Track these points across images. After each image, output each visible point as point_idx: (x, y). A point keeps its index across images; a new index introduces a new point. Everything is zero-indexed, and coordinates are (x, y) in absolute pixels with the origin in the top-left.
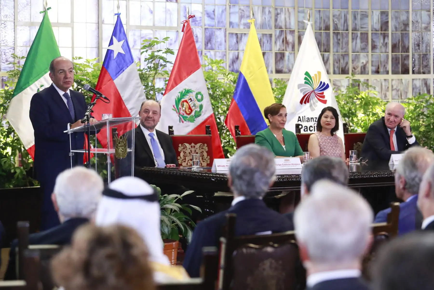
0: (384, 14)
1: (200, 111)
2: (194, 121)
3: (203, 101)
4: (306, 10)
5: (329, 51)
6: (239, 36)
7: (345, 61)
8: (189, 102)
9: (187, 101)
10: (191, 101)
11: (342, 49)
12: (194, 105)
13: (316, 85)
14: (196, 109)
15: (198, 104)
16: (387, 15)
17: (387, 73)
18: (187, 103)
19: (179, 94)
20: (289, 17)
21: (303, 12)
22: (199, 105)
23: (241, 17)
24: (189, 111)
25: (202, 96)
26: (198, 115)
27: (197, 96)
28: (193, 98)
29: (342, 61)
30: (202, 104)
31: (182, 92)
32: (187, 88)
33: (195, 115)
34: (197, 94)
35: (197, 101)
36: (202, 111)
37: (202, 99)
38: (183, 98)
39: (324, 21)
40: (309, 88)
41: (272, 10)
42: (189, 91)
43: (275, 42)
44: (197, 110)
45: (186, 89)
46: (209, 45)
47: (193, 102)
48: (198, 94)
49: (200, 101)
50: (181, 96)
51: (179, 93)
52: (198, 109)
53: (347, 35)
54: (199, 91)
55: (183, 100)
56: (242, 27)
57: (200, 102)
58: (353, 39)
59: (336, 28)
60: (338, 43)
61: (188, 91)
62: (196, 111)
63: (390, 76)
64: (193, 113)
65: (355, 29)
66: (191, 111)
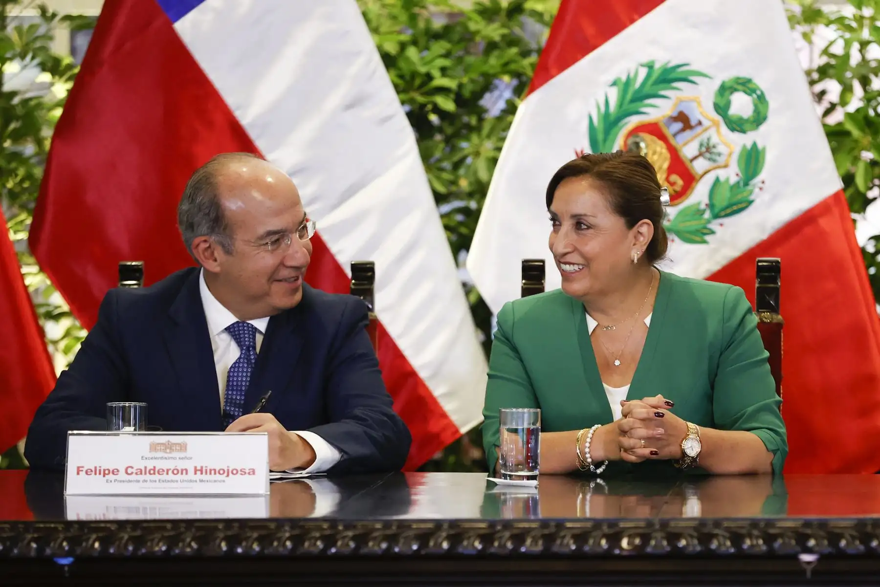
1: (746, 184)
2: (707, 238)
3: (763, 128)
8: (675, 135)
9: (662, 125)
10: (683, 130)
12: (707, 150)
14: (722, 174)
15: (731, 142)
18: (662, 137)
19: (614, 95)
22: (737, 150)
24: (672, 184)
25: (761, 99)
26: (730, 205)
27: (728, 104)
28: (702, 110)
30: (760, 146)
31: (628, 83)
32: (662, 58)
33: (711, 206)
34: (725, 90)
35: (724, 129)
36: (757, 180)
37: (759, 119)
38: (638, 113)
42: (673, 76)
44: (722, 179)
45: (657, 66)
47: (699, 130)
48: (733, 90)
49: (746, 126)
50: (621, 104)
51: (614, 84)
52: (731, 174)
54: (744, 73)
55: (633, 121)
57: (743, 131)
61: (667, 77)
62: (717, 180)
64: (700, 194)
66: (690, 180)
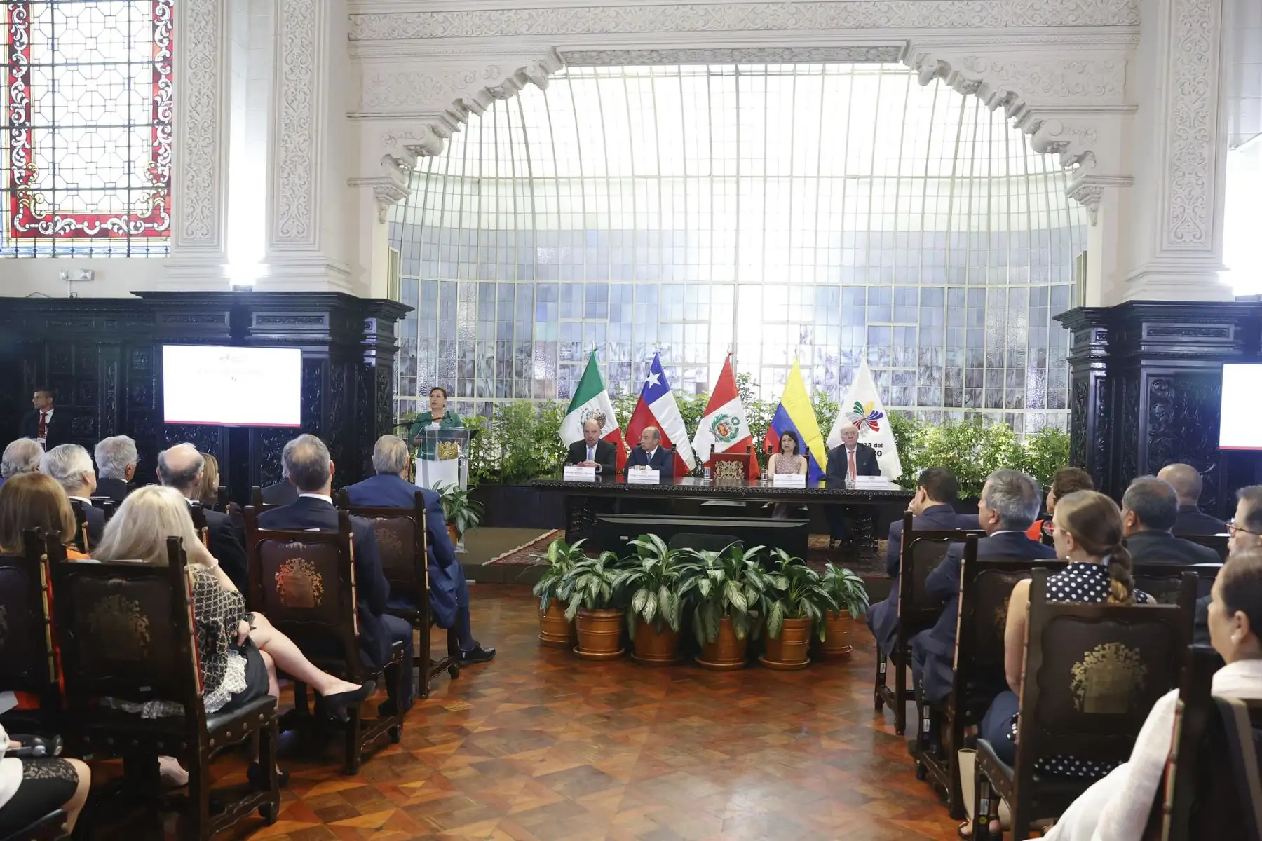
0: (1042, 351)
1: (736, 434)
2: (730, 442)
4: (956, 349)
5: (982, 387)
6: (878, 373)
7: (1000, 396)
9: (724, 424)
10: (727, 425)
11: (996, 384)
12: (730, 428)
13: (867, 414)
14: (732, 432)
15: (734, 427)
16: (1045, 353)
17: (1043, 407)
18: (724, 426)
19: (717, 418)
20: (937, 356)
21: (953, 351)
22: (735, 429)
23: (881, 357)
24: (725, 433)
25: (739, 421)
26: (734, 436)
27: (734, 421)
28: (730, 421)
29: (995, 396)
30: (738, 428)
31: (719, 417)
32: (724, 413)
33: (730, 437)
34: (734, 419)
35: (733, 425)
36: (738, 433)
37: (738, 424)
39: (977, 358)
40: (859, 417)
41: (917, 350)
42: (726, 417)
43: (919, 378)
46: (845, 381)
47: (729, 425)
52: (734, 432)
53: (1003, 371)
54: (735, 416)
55: (719, 423)
56: (881, 365)
57: (736, 426)
58: (1007, 375)
59: (990, 365)
60: (992, 379)
61: (724, 416)
63: (1045, 411)
64: (729, 435)
65: (1010, 366)
66: (727, 432)
